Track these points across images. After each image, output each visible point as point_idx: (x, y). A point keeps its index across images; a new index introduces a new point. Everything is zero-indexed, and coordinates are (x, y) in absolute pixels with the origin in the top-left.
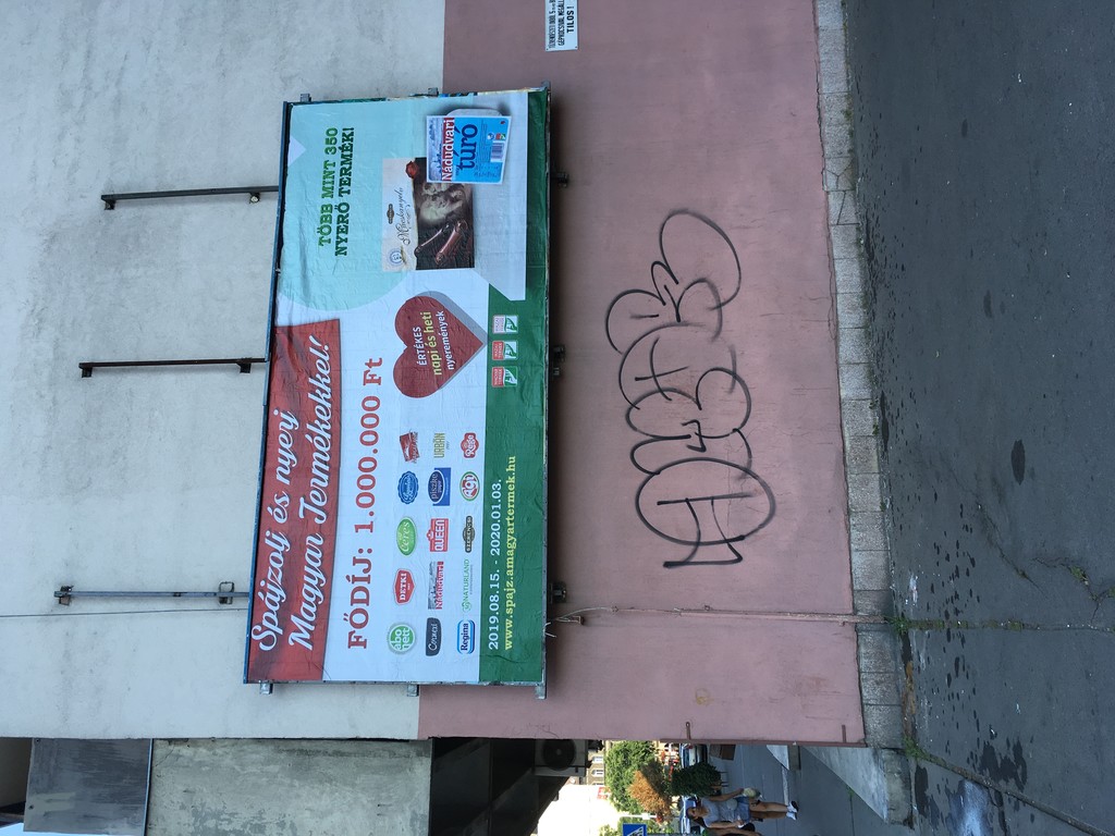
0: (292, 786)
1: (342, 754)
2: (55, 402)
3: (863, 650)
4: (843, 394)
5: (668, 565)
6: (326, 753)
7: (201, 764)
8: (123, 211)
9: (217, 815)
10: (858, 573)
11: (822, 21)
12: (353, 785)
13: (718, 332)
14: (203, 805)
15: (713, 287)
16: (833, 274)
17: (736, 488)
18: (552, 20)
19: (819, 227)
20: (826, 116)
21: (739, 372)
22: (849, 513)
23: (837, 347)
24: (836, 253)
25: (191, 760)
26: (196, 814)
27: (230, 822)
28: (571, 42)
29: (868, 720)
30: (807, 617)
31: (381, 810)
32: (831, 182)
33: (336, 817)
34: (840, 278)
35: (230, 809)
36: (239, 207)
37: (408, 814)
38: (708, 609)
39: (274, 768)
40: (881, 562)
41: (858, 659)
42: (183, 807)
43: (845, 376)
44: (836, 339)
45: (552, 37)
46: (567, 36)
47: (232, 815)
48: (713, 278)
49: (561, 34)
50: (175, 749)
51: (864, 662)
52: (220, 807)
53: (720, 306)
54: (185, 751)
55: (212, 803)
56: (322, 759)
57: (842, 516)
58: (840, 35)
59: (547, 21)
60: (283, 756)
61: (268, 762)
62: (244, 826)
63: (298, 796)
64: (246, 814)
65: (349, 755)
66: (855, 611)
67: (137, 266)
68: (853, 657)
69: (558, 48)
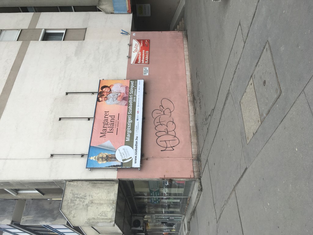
0: (92, 189)
1: (102, 183)
2: (53, 124)
3: (194, 163)
4: (191, 125)
5: (161, 151)
6: (99, 183)
7: (75, 185)
8: (69, 95)
9: (77, 194)
10: (193, 152)
11: (187, 73)
12: (104, 189)
13: (170, 116)
14: (75, 193)
15: (170, 109)
16: (189, 108)
17: (173, 139)
18: (144, 71)
19: (187, 101)
20: (187, 86)
21: (174, 122)
22: (191, 143)
23: (189, 118)
24: (189, 105)
25: (73, 185)
26: (73, 194)
27: (80, 195)
28: (147, 74)
29: (195, 174)
30: (184, 158)
31: (109, 193)
32: (188, 95)
33: (100, 194)
34: (190, 109)
35: (80, 193)
36: (90, 95)
37: (114, 193)
38: (168, 157)
39: (89, 186)
40: (197, 150)
41: (193, 165)
42: (71, 193)
43: (191, 123)
44: (189, 117)
45: (144, 73)
46: (147, 73)
47: (80, 194)
48: (170, 108)
49: (146, 73)
50: (70, 183)
51: (194, 165)
52: (78, 193)
53: (171, 112)
54: (72, 183)
55: (76, 192)
56: (98, 184)
57: (190, 143)
58: (190, 76)
59: (144, 72)
60: (91, 184)
61: (88, 185)
62: (82, 196)
63: (93, 191)
64: (83, 194)
65: (103, 183)
66: (192, 158)
67: (71, 104)
68: (192, 165)
69: (145, 75)
